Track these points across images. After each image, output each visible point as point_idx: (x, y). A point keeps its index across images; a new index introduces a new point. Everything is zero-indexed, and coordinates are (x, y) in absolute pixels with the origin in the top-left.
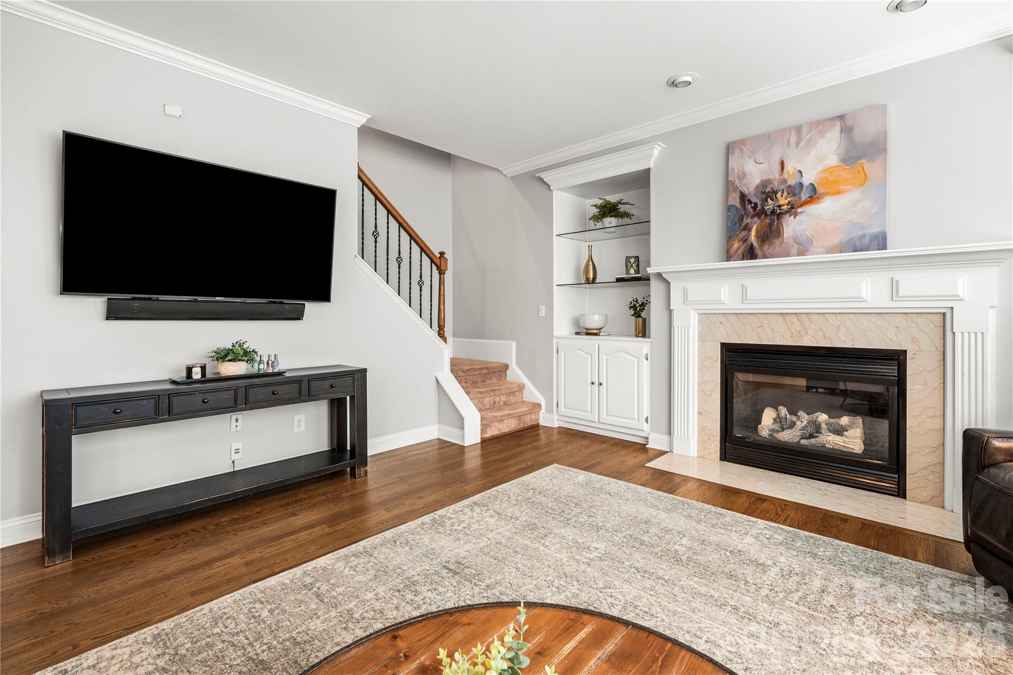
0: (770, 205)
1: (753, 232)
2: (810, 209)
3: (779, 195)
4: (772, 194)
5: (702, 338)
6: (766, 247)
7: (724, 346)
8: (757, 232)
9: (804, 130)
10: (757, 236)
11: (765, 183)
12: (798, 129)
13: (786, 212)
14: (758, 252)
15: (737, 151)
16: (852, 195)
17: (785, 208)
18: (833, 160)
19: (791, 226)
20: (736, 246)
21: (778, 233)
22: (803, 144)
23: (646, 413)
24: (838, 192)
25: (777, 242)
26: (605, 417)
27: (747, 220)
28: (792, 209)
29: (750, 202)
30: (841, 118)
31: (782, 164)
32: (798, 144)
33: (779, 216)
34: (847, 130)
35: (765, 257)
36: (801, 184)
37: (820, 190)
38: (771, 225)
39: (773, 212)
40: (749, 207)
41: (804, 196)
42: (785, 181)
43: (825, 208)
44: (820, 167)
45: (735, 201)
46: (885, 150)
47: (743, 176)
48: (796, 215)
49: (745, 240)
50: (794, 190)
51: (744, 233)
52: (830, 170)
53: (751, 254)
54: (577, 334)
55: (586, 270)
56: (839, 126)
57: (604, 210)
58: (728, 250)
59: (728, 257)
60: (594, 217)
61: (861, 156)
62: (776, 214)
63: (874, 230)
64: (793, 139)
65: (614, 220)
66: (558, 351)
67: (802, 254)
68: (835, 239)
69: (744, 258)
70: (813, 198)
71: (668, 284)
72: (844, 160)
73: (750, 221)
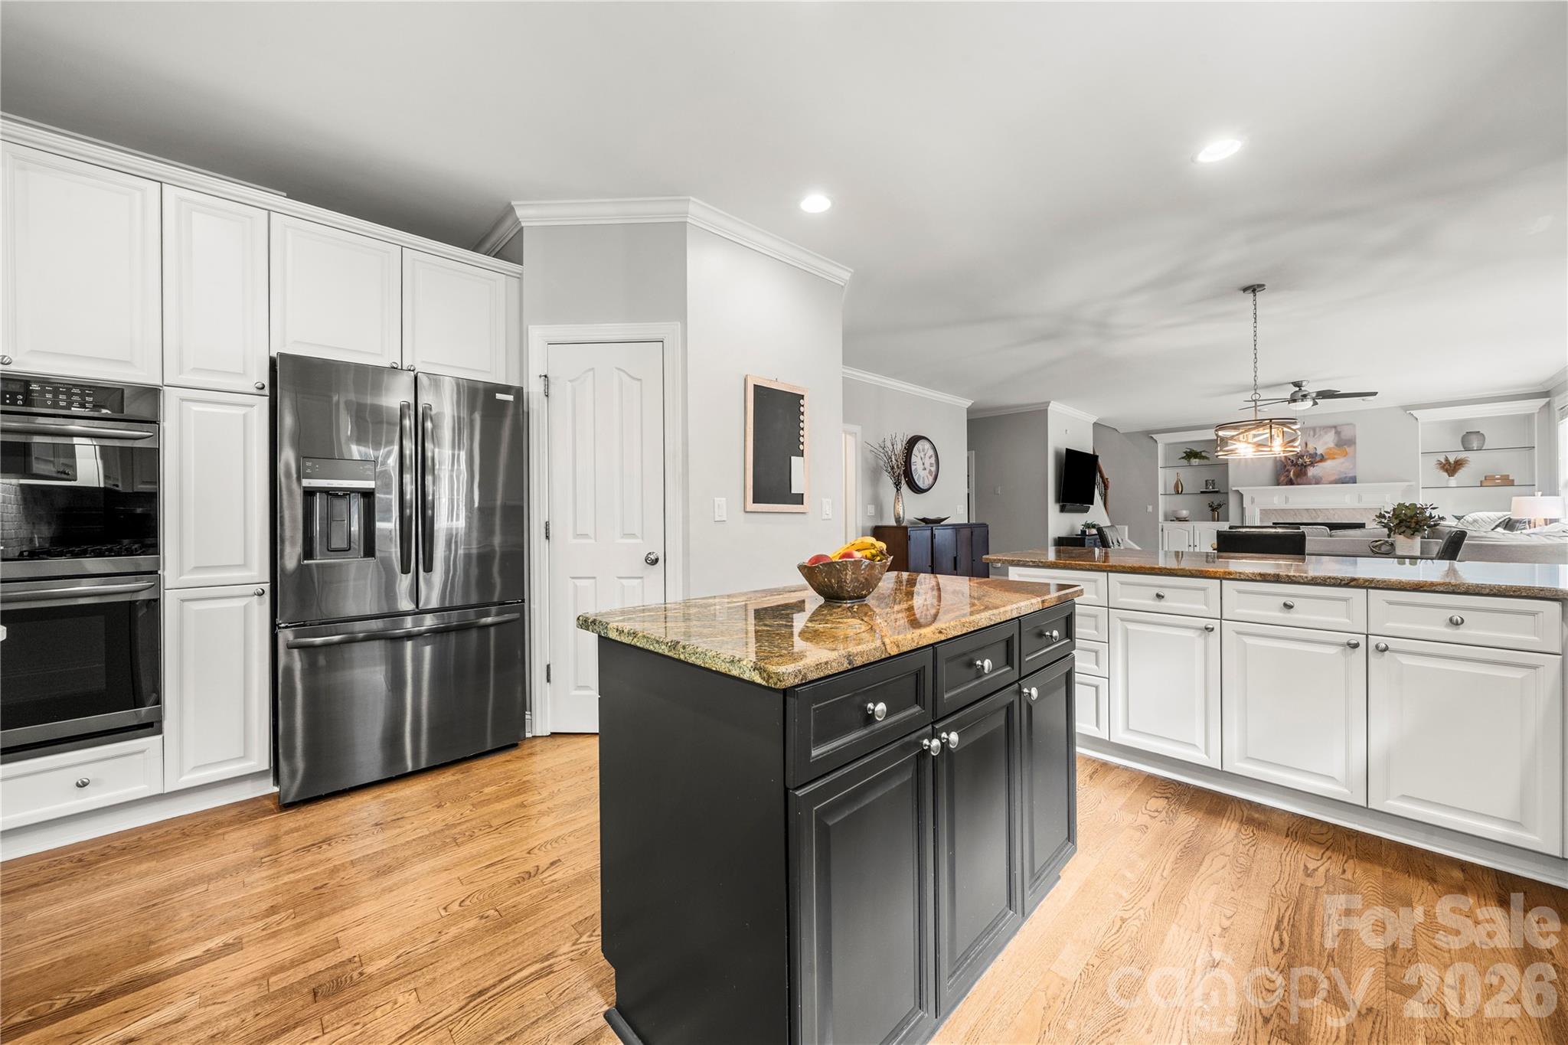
0: (1301, 462)
1: (1292, 473)
2: (1320, 464)
3: (1305, 457)
4: (1302, 456)
6: (1299, 480)
8: (1294, 472)
9: (1317, 430)
10: (1294, 474)
11: (1298, 453)
12: (1314, 429)
13: (1309, 465)
14: (1295, 481)
16: (1342, 460)
17: (1308, 463)
18: (1332, 445)
19: (1311, 472)
20: (1282, 478)
21: (1305, 474)
22: (1317, 436)
24: (1334, 458)
25: (1305, 478)
27: (1287, 468)
28: (1312, 464)
29: (1291, 459)
30: (1335, 427)
31: (1306, 444)
32: (1314, 436)
33: (1305, 466)
34: (1338, 433)
35: (1298, 484)
36: (1316, 454)
37: (1325, 457)
38: (1301, 470)
39: (1302, 465)
40: (1289, 462)
41: (1318, 459)
42: (1308, 452)
43: (1328, 464)
44: (1325, 447)
46: (1355, 443)
48: (1314, 466)
49: (1288, 476)
50: (1313, 456)
51: (1287, 473)
52: (1330, 449)
53: (1291, 483)
54: (1171, 521)
55: (1176, 486)
56: (1333, 431)
57: (1191, 455)
58: (1278, 480)
59: (1278, 484)
60: (1183, 458)
61: (1345, 443)
62: (1304, 466)
63: (1351, 475)
64: (1312, 433)
65: (1197, 460)
66: (1162, 530)
67: (1317, 483)
68: (1333, 478)
69: (1287, 485)
70: (1323, 459)
71: (1242, 495)
72: (1336, 445)
73: (1289, 467)
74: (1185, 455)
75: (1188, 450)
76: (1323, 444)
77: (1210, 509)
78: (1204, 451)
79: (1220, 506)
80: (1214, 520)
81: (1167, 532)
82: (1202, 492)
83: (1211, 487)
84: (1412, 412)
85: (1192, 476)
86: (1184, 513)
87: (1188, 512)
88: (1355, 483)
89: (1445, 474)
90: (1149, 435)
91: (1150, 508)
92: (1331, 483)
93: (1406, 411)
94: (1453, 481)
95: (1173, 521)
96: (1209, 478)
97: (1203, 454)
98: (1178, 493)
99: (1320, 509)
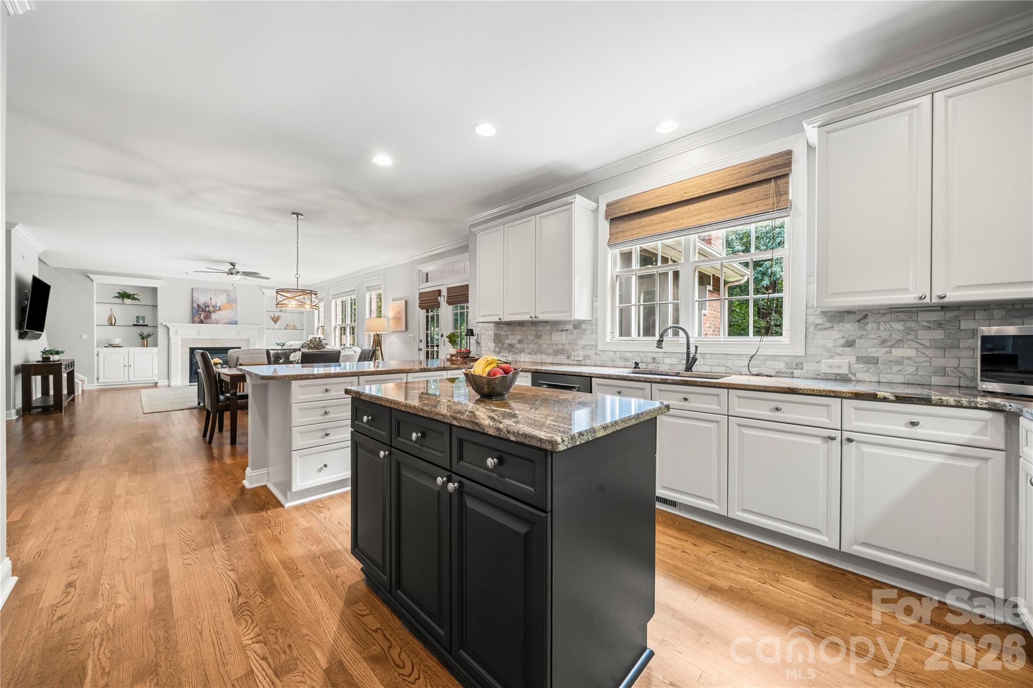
0: (207, 309)
1: (202, 316)
2: (219, 312)
3: (210, 307)
4: (208, 306)
5: (182, 346)
6: (206, 321)
7: (190, 348)
8: (204, 315)
9: (217, 291)
10: (204, 317)
11: (205, 303)
12: (215, 291)
14: (204, 321)
15: (196, 292)
16: (230, 311)
17: (212, 311)
18: (225, 302)
19: (214, 316)
20: (196, 319)
21: (210, 317)
22: (217, 295)
23: (156, 372)
24: (226, 309)
25: (210, 320)
26: (132, 379)
27: (199, 312)
28: (214, 311)
29: (201, 307)
30: (227, 291)
31: (211, 299)
32: (215, 294)
34: (228, 295)
35: (206, 323)
36: (216, 306)
37: (222, 308)
38: (208, 315)
39: (208, 311)
40: (201, 309)
41: (217, 309)
42: (212, 304)
43: (222, 312)
44: (221, 302)
45: (195, 306)
46: (236, 302)
47: (198, 299)
48: (215, 313)
49: (200, 318)
50: (214, 307)
51: (199, 316)
52: (224, 303)
53: (202, 322)
54: (105, 347)
55: (110, 319)
56: (226, 293)
57: (123, 295)
58: (193, 320)
59: (193, 322)
60: (116, 297)
61: (232, 302)
62: (209, 312)
63: (235, 320)
64: (214, 293)
65: (130, 300)
66: (98, 355)
67: (217, 324)
68: (226, 321)
69: (199, 323)
70: (220, 309)
71: (168, 329)
72: (228, 302)
73: (201, 312)
74: (118, 295)
75: (121, 292)
76: (220, 300)
77: (140, 337)
78: (136, 294)
79: (149, 335)
80: (143, 346)
81: (102, 356)
82: (134, 325)
83: (142, 322)
84: (263, 290)
85: (125, 312)
86: (117, 341)
87: (121, 339)
88: (237, 324)
89: (273, 322)
90: (86, 275)
91: (85, 337)
92: (225, 324)
93: (260, 289)
94: (276, 326)
95: (108, 347)
96: (141, 315)
97: (135, 296)
98: (112, 325)
99: (218, 339)
